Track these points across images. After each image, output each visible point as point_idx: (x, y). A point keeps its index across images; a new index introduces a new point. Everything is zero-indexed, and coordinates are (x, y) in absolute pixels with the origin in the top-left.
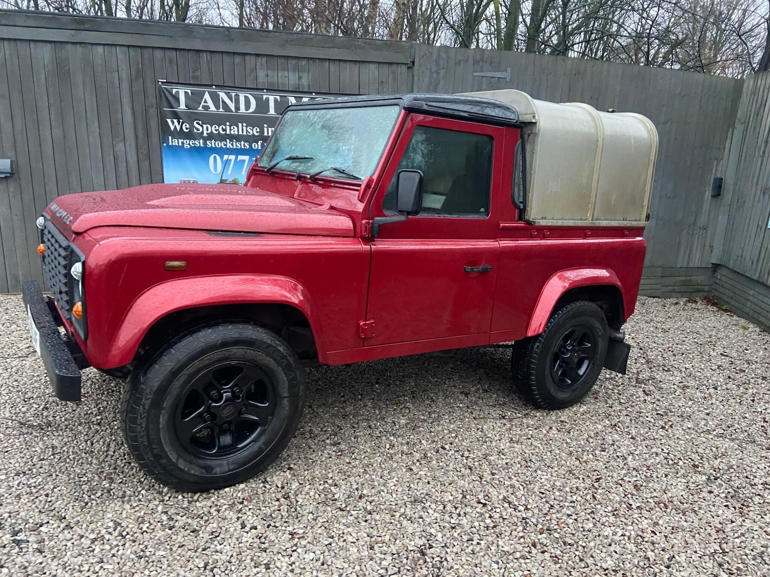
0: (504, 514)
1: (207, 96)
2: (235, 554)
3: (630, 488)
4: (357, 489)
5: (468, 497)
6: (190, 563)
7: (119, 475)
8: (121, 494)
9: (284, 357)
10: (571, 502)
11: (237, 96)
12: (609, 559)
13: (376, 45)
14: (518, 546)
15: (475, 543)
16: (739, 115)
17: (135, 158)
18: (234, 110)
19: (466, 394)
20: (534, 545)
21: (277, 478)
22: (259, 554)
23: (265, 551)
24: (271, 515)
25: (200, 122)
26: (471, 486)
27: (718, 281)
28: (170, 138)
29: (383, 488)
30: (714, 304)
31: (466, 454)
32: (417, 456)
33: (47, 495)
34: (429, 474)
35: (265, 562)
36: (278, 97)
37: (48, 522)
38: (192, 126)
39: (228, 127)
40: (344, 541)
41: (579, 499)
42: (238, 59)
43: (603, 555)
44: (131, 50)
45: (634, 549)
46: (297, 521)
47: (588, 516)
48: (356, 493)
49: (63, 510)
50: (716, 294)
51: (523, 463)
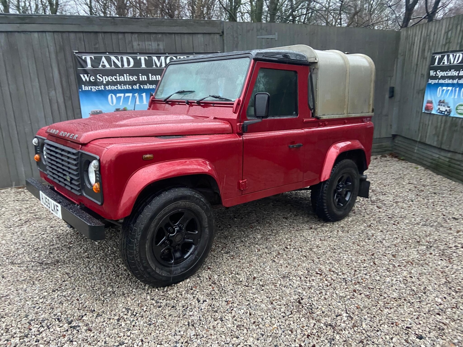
0: (333, 277)
1: (104, 59)
2: (201, 316)
3: (390, 257)
4: (250, 275)
5: (310, 271)
6: (179, 323)
7: (115, 283)
8: (121, 293)
9: (205, 205)
10: (364, 267)
11: (122, 58)
12: (394, 293)
13: (201, 23)
14: (346, 293)
15: (324, 294)
16: (400, 51)
17: (62, 100)
18: (121, 67)
19: (286, 218)
20: (355, 291)
21: (205, 274)
22: (214, 314)
23: (217, 312)
24: (211, 294)
25: (101, 75)
26: (309, 266)
27: (396, 144)
28: (83, 86)
29: (264, 272)
30: (396, 157)
31: (300, 249)
32: (275, 254)
33: (78, 300)
34: (285, 262)
35: (219, 317)
36: (146, 57)
37: (86, 314)
38: (96, 78)
39: (118, 77)
40: (256, 302)
41: (367, 265)
42: (121, 36)
43: (391, 291)
44: (55, 34)
45: (405, 287)
46: (226, 295)
47: (375, 273)
48: (251, 277)
49: (92, 307)
50: (396, 151)
51: (332, 250)
